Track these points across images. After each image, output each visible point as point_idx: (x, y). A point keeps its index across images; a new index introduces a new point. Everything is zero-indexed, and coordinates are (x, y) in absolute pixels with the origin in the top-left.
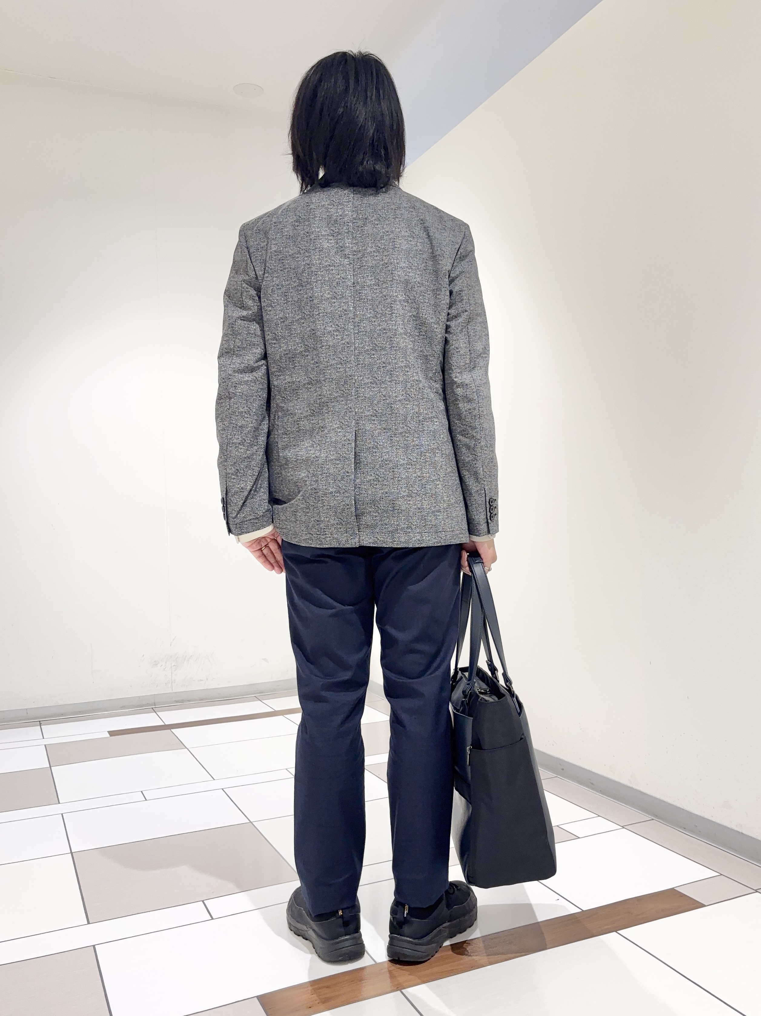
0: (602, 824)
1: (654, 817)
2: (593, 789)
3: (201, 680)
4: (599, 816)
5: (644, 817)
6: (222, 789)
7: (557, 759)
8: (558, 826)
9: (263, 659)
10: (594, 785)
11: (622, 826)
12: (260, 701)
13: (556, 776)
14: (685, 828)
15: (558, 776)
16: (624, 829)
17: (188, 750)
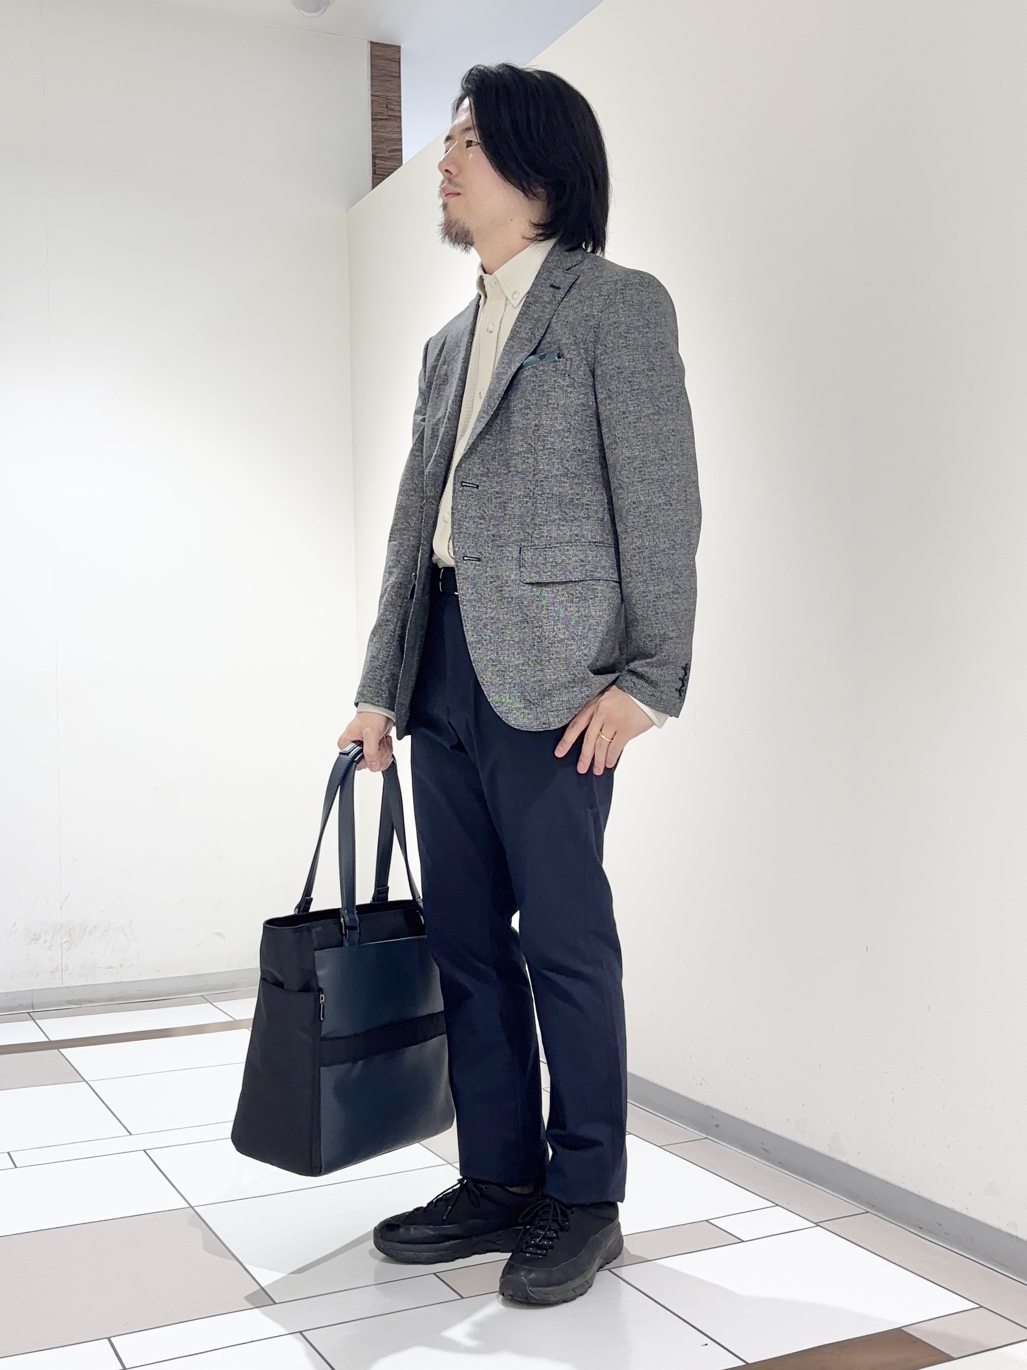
0: (782, 1219)
1: (869, 1208)
2: (768, 1160)
3: (111, 967)
4: (777, 1205)
5: (854, 1208)
6: (144, 1150)
7: (708, 1108)
8: (707, 1221)
9: (216, 933)
10: (769, 1152)
11: (815, 1222)
12: (209, 1004)
13: (705, 1136)
14: (921, 1228)
15: (708, 1137)
16: (819, 1228)
17: (89, 1084)
